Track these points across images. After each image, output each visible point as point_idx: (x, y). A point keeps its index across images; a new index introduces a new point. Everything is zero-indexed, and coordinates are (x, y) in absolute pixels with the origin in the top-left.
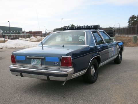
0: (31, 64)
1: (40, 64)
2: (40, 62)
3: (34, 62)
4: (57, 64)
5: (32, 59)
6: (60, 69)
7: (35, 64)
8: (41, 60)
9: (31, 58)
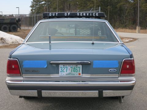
0: (58, 73)
1: (78, 73)
2: (78, 69)
3: (65, 70)
4: (115, 71)
5: (60, 66)
6: (119, 78)
7: (67, 73)
8: (81, 66)
9: (58, 65)
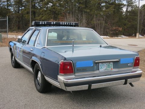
0: (99, 70)
1: (111, 68)
2: (111, 65)
3: (103, 67)
5: (100, 64)
6: (133, 70)
